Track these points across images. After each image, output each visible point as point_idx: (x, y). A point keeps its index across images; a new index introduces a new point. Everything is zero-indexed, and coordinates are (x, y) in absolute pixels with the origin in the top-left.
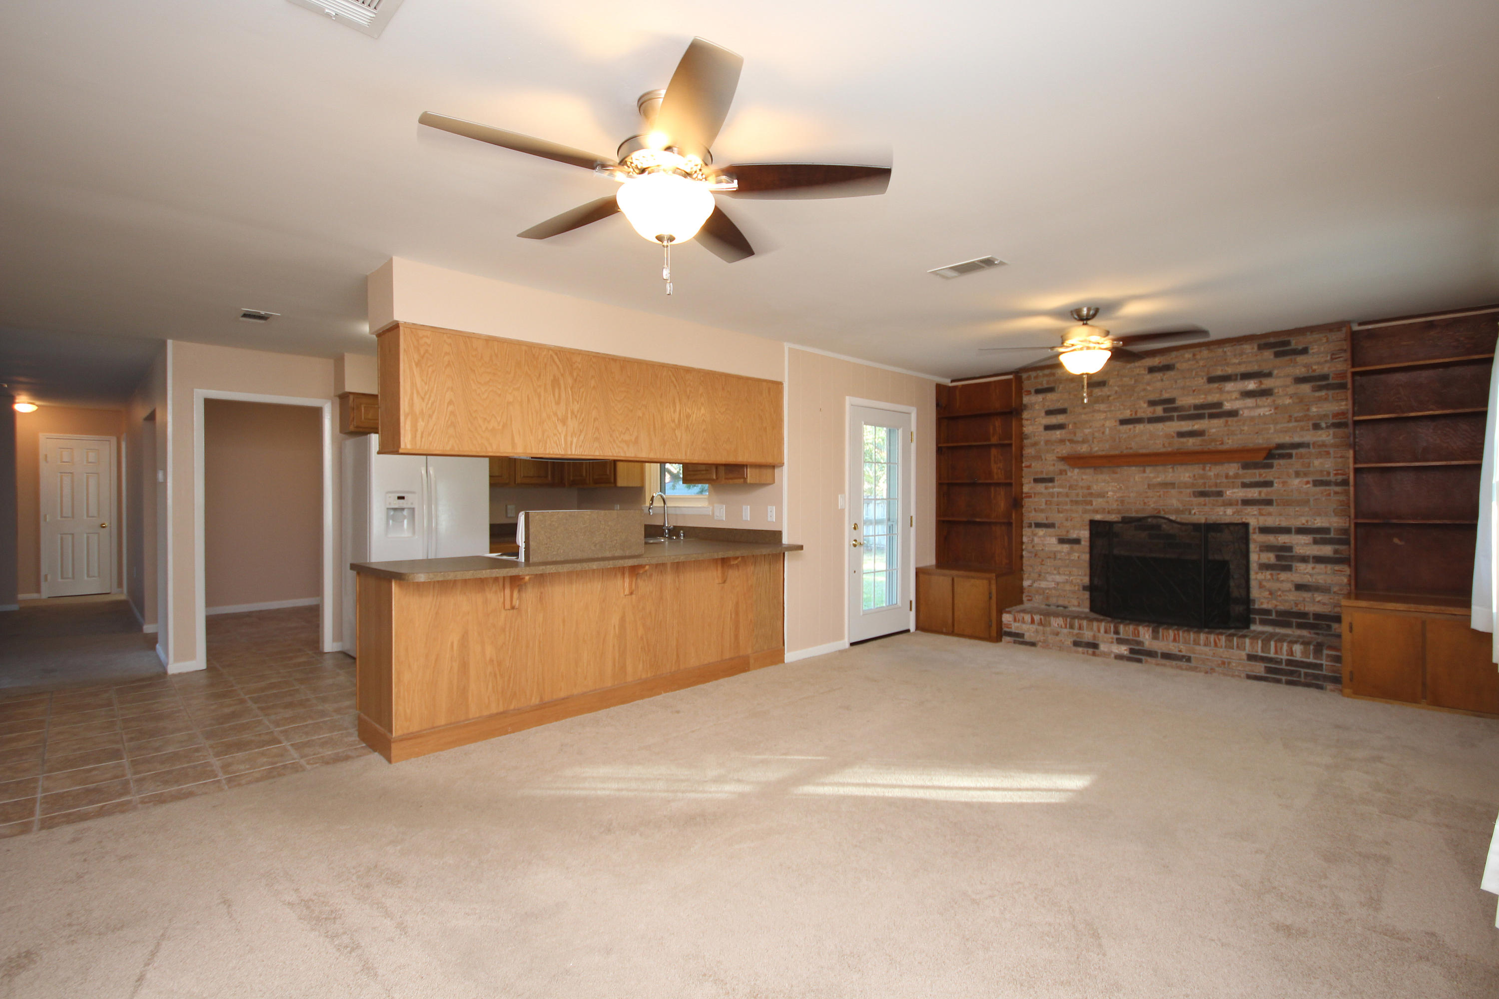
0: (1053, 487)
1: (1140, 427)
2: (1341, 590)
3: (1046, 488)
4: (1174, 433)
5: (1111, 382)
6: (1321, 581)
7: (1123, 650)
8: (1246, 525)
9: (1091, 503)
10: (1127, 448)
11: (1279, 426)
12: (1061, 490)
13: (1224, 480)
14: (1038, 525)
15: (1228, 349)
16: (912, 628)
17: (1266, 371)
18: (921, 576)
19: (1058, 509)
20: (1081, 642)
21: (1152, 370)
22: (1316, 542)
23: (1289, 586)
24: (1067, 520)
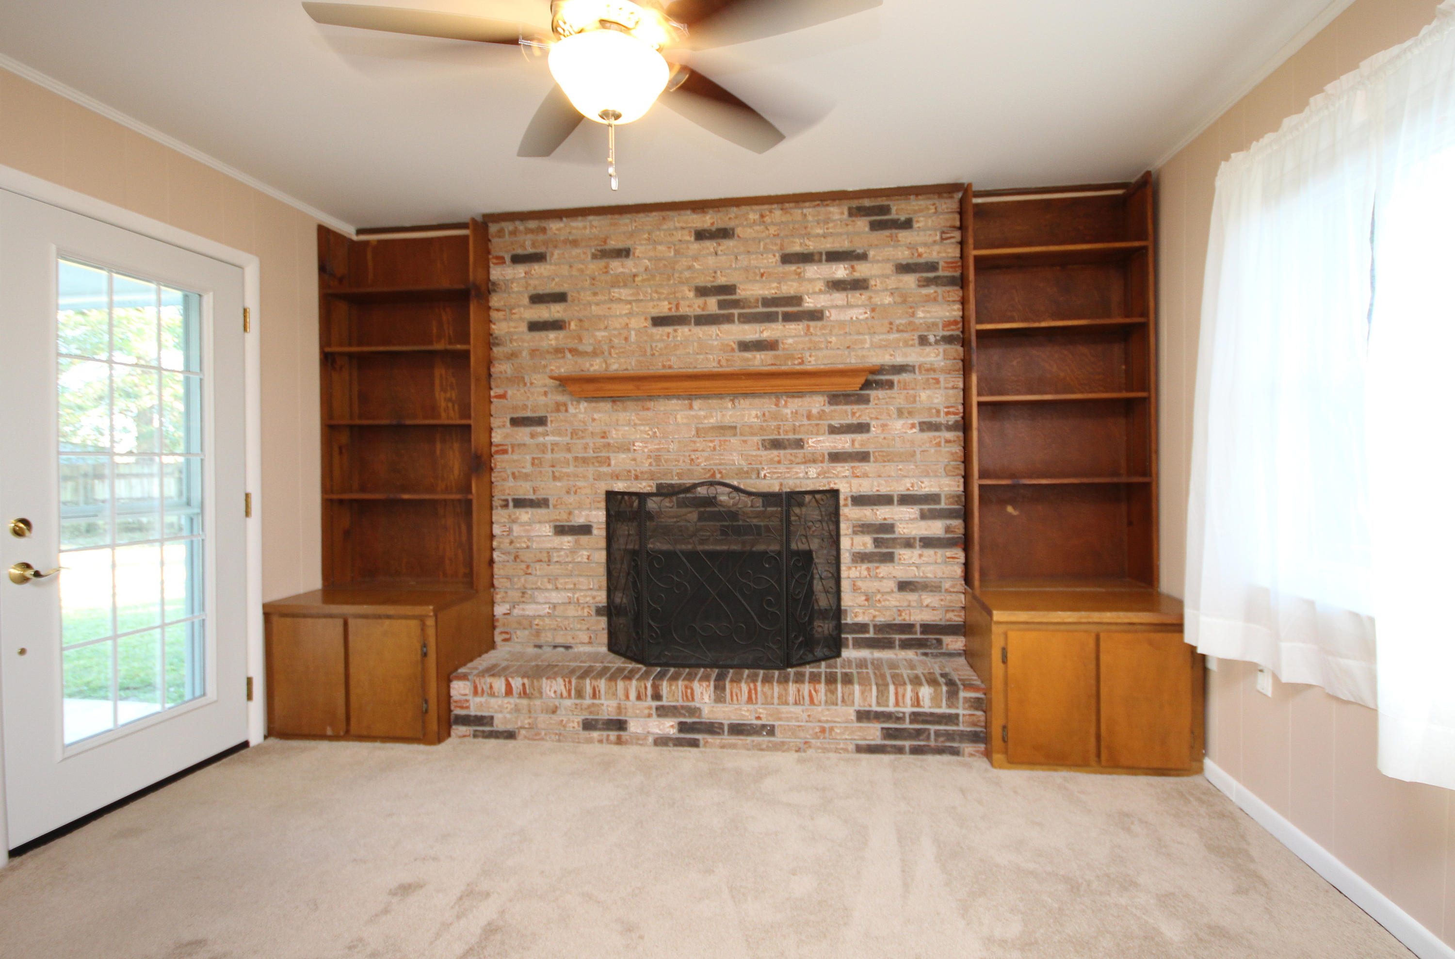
0: (546, 434)
1: (683, 331)
2: (953, 586)
3: (533, 436)
4: (734, 343)
5: (639, 251)
6: (929, 575)
7: (668, 727)
8: (834, 493)
9: (607, 462)
10: (664, 366)
11: (877, 338)
12: (557, 439)
13: (805, 422)
14: (520, 503)
15: (809, 211)
16: (255, 733)
17: (860, 251)
18: (275, 619)
19: (553, 472)
20: (596, 720)
21: (701, 235)
22: (923, 516)
23: (891, 585)
24: (568, 492)
